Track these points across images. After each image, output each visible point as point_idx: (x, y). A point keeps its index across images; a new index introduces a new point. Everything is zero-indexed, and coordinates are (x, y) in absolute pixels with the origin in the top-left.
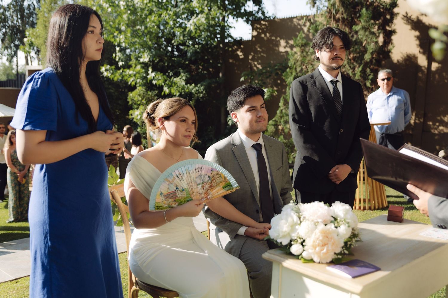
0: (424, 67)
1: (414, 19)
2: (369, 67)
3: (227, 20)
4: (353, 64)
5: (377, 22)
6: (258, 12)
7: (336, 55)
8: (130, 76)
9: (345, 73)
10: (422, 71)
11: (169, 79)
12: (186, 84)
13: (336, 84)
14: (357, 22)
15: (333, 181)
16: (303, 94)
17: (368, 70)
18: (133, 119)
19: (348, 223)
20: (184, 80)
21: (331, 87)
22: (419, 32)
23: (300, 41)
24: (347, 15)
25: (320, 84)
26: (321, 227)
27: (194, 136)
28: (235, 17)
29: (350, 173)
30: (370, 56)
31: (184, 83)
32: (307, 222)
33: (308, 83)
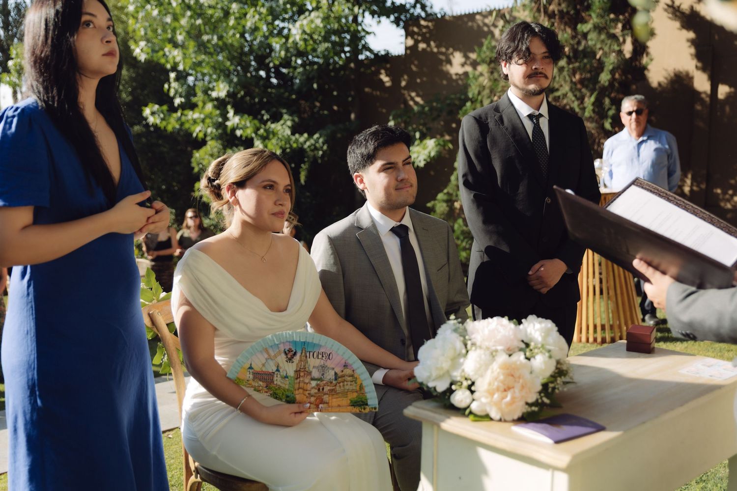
0: (705, 93)
1: (686, 10)
2: (609, 97)
3: (362, 21)
4: (580, 90)
5: (621, 17)
6: (414, 7)
7: (536, 69)
8: (195, 122)
9: (568, 107)
10: (702, 101)
11: (263, 126)
12: (293, 134)
13: (538, 121)
14: (587, 18)
15: (535, 288)
16: (481, 139)
17: (607, 101)
18: (201, 197)
19: (549, 351)
20: (289, 127)
21: (529, 126)
22: (695, 32)
23: (488, 53)
24: (568, 6)
25: (510, 121)
26: (502, 358)
27: (290, 213)
28: (376, 16)
29: (565, 274)
30: (609, 77)
31: (288, 132)
32: (478, 351)
33: (489, 120)
